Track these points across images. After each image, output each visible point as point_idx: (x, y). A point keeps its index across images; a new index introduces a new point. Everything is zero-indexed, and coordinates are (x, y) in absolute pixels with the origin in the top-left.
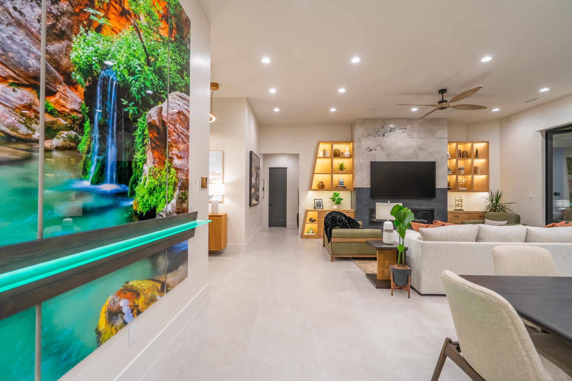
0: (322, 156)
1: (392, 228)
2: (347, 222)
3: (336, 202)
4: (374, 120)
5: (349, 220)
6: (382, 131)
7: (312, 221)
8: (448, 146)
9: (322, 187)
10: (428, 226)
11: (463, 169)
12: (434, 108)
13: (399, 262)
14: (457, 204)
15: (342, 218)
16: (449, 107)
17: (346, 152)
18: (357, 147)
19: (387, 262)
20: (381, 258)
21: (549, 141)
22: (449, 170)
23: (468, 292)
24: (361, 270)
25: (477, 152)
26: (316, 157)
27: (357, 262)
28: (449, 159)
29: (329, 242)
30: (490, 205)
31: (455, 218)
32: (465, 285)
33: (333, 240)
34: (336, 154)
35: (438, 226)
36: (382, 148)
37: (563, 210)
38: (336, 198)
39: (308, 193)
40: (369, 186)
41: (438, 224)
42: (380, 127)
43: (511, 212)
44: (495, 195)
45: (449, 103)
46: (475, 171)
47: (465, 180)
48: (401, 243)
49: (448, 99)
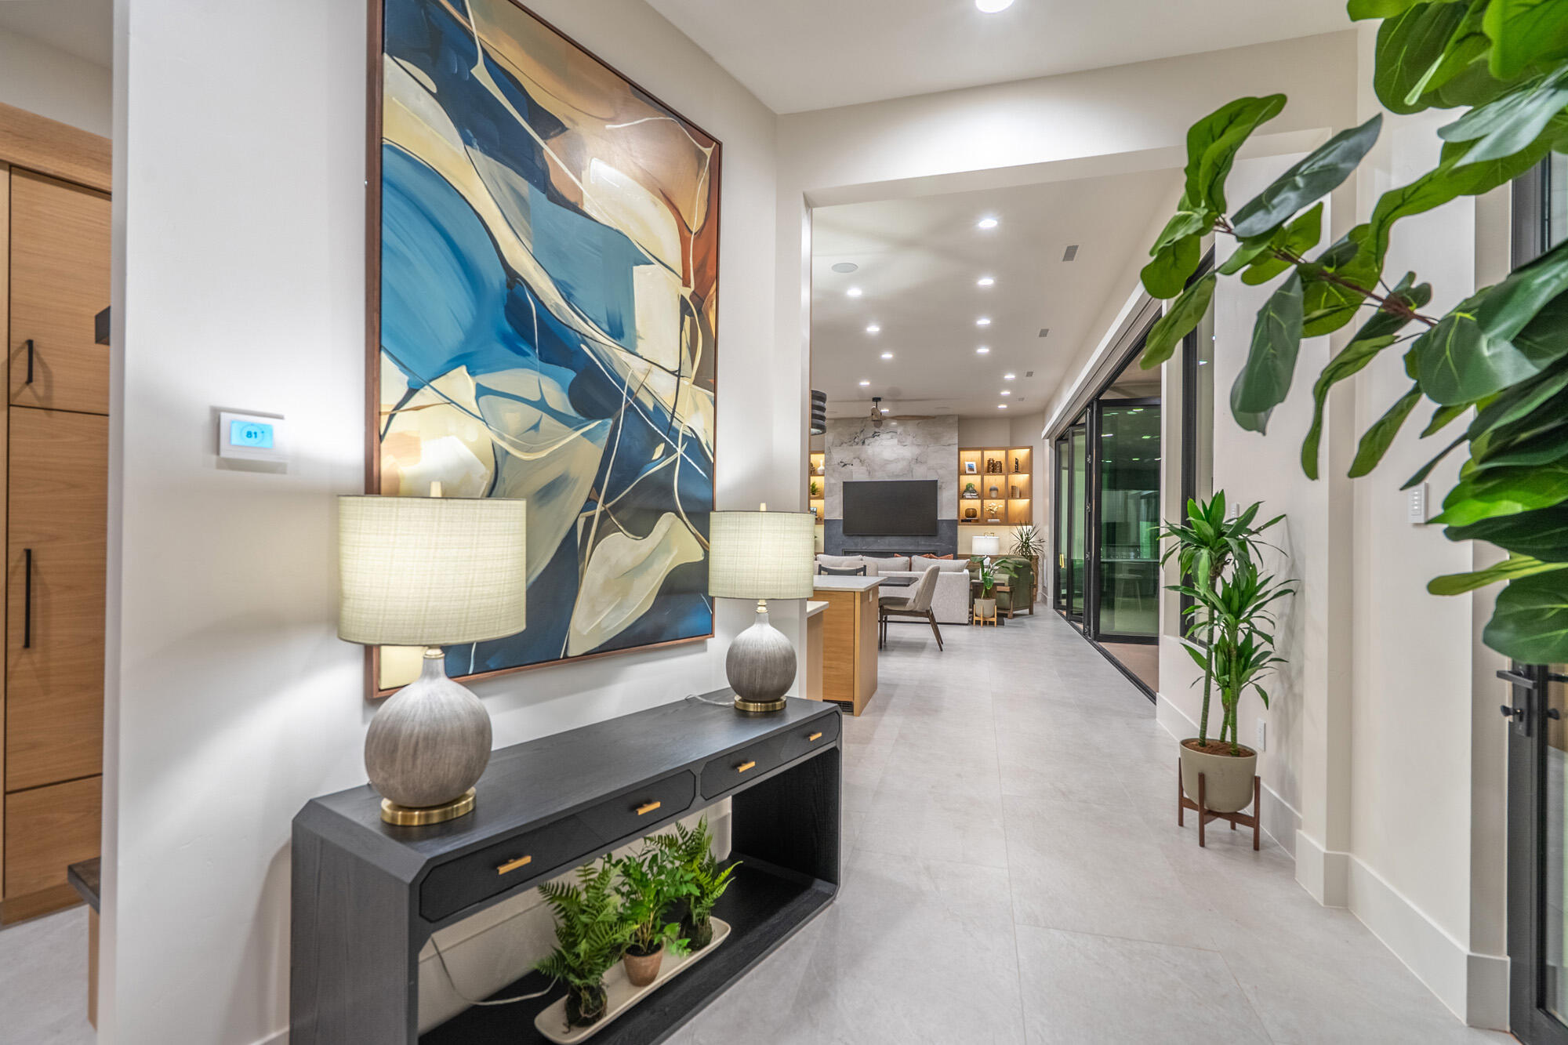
4: (850, 421)
6: (862, 437)
8: (960, 455)
11: (994, 489)
17: (819, 466)
18: (831, 460)
25: (1017, 463)
36: (861, 461)
40: (841, 518)
42: (858, 432)
47: (995, 506)
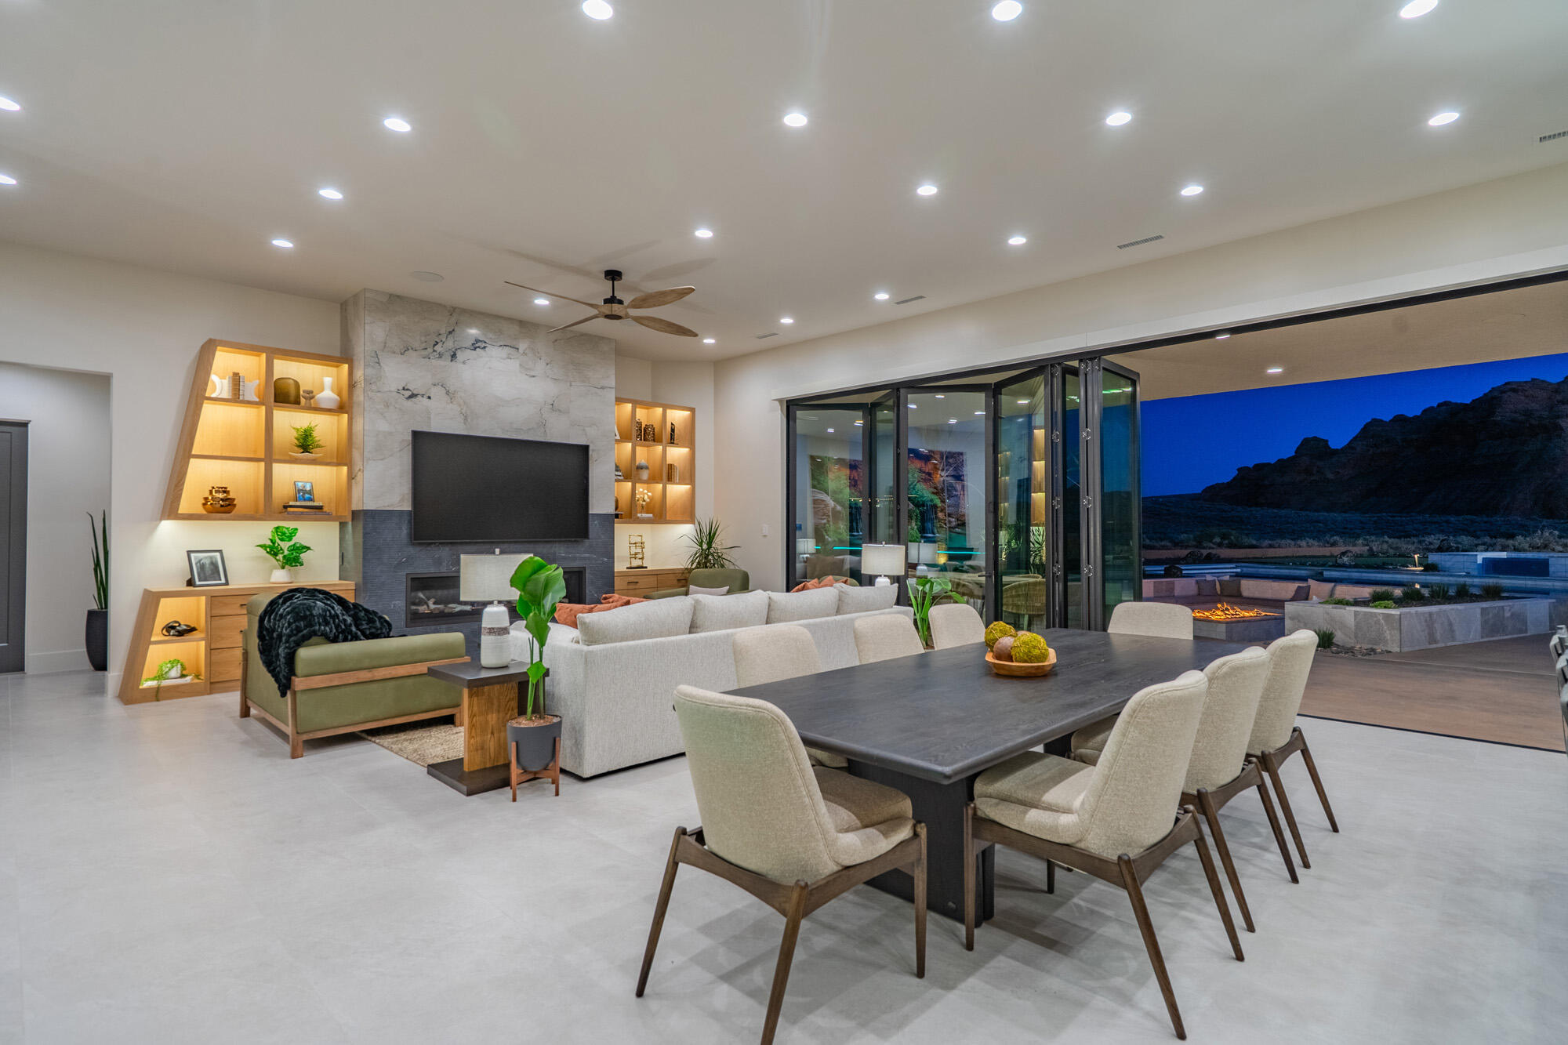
0: (226, 395)
1: (506, 623)
2: (349, 620)
3: (284, 557)
4: (424, 307)
5: (356, 614)
6: (450, 344)
7: (178, 631)
8: (616, 407)
9: (222, 505)
10: (592, 608)
11: (647, 468)
12: (595, 312)
13: (530, 709)
14: (633, 553)
15: (333, 608)
16: (627, 316)
17: (322, 390)
18: (368, 381)
19: (493, 718)
20: (475, 708)
21: (791, 423)
22: (617, 469)
23: (728, 712)
24: (405, 760)
25: (673, 430)
26: (196, 396)
27: (388, 740)
28: (616, 440)
29: (283, 695)
30: (696, 553)
31: (630, 587)
32: (723, 702)
33: (299, 683)
34: (284, 395)
35: (616, 607)
36: (448, 393)
37: (807, 558)
38: (285, 545)
39: (157, 525)
40: (407, 506)
41: (612, 602)
42: (443, 331)
43: (732, 567)
44: (706, 531)
45: (628, 307)
46: (669, 474)
47: (650, 494)
48: (536, 659)
49: (627, 298)
